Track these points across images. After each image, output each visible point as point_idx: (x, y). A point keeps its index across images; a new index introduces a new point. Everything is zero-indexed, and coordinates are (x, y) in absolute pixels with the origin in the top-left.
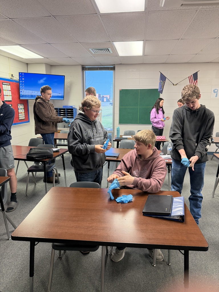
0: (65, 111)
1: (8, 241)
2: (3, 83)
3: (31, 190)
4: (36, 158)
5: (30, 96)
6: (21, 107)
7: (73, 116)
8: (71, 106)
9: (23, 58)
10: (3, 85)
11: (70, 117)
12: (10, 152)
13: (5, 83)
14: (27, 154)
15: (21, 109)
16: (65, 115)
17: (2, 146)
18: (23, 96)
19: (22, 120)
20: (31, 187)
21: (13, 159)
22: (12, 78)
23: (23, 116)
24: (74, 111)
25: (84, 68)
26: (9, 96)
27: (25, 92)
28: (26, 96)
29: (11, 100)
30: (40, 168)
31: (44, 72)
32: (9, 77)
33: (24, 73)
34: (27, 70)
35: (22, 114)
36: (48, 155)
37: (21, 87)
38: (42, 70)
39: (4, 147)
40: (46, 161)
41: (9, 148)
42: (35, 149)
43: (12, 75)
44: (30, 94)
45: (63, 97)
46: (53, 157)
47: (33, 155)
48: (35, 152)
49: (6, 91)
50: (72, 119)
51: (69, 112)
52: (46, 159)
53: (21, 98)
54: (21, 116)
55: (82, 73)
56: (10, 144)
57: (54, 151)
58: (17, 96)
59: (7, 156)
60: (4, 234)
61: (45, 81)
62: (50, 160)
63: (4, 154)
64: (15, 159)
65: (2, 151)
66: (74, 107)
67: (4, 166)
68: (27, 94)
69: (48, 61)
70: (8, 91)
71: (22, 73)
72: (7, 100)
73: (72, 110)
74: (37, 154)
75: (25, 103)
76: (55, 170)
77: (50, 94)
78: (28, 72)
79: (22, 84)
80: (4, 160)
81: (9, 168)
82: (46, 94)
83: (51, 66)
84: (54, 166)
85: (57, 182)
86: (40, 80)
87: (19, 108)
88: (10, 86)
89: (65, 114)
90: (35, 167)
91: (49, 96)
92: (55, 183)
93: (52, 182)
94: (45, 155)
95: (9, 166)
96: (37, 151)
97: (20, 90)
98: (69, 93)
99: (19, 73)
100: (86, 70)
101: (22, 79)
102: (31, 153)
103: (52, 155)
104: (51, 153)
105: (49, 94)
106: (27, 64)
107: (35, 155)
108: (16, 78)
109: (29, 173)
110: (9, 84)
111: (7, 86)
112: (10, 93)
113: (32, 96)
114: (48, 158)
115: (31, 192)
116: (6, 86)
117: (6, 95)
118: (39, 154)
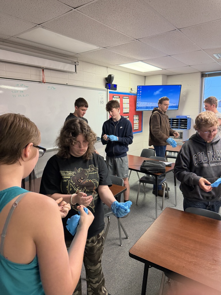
0: (178, 122)
1: (120, 247)
2: (124, 97)
3: (141, 200)
4: (149, 171)
5: (145, 107)
6: (136, 118)
7: (186, 126)
8: (185, 116)
9: (142, 72)
10: (123, 99)
11: (183, 127)
12: (126, 162)
13: (125, 97)
14: (141, 166)
15: (136, 120)
16: (178, 126)
17: (119, 156)
18: (139, 108)
19: (136, 130)
20: (141, 197)
21: (128, 169)
22: (131, 91)
23: (137, 126)
24: (188, 121)
25: (203, 75)
26: (127, 109)
27: (141, 104)
28: (141, 108)
29: (128, 112)
30: (151, 180)
31: (160, 84)
32: (128, 91)
33: (142, 86)
34: (144, 82)
35: (137, 124)
36: (160, 169)
37: (138, 99)
38: (158, 82)
39: (121, 158)
40: (158, 175)
41: (125, 159)
42: (148, 161)
43: (131, 89)
44: (145, 106)
45: (177, 107)
46: (166, 171)
47: (146, 168)
48: (148, 165)
49: (125, 104)
50: (185, 129)
51: (183, 122)
52: (158, 173)
53: (137, 110)
54: (136, 127)
55: (201, 80)
56: (126, 155)
57: (166, 165)
58: (133, 108)
59: (123, 166)
60: (117, 239)
61: (161, 92)
62: (163, 174)
63: (121, 164)
64: (129, 169)
65: (120, 161)
66: (189, 117)
67: (121, 175)
68: (143, 106)
69: (165, 72)
70: (127, 104)
71: (140, 86)
72: (125, 112)
73: (187, 120)
74: (150, 167)
75: (140, 114)
76: (165, 184)
77: (167, 105)
78: (145, 85)
79: (139, 97)
80: (121, 169)
81: (124, 177)
82: (163, 105)
83: (168, 76)
84: (165, 180)
85: (167, 196)
86: (155, 91)
87: (134, 119)
88: (128, 99)
89: (178, 124)
90: (146, 178)
91: (166, 106)
92: (165, 197)
93: (162, 196)
94: (158, 169)
95: (124, 175)
96: (150, 164)
97: (137, 102)
98: (184, 102)
99: (138, 86)
100: (206, 77)
101: (139, 92)
102: (145, 165)
103: (165, 170)
104: (163, 168)
105: (165, 105)
106: (145, 77)
107: (148, 167)
108: (135, 91)
109: (140, 183)
110: (128, 97)
111: (127, 99)
112: (128, 106)
113: (147, 108)
114: (160, 172)
115: (141, 202)
116: (125, 99)
117: (125, 108)
118: (152, 167)
